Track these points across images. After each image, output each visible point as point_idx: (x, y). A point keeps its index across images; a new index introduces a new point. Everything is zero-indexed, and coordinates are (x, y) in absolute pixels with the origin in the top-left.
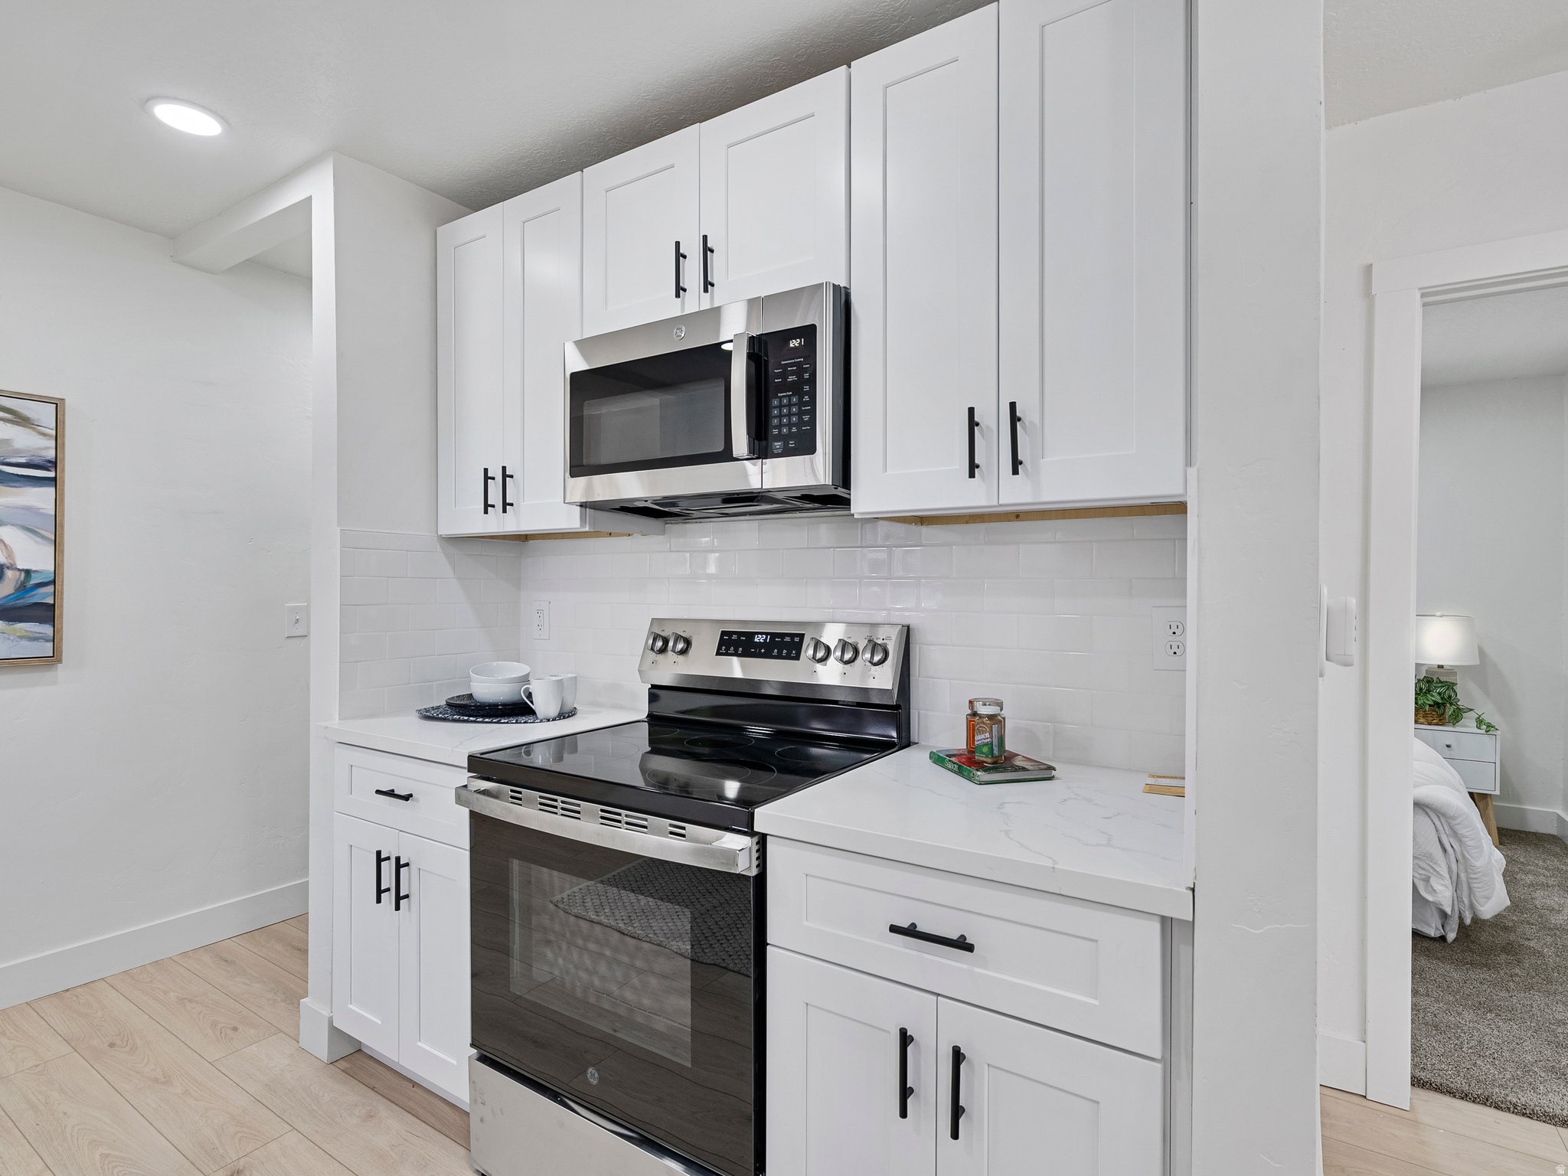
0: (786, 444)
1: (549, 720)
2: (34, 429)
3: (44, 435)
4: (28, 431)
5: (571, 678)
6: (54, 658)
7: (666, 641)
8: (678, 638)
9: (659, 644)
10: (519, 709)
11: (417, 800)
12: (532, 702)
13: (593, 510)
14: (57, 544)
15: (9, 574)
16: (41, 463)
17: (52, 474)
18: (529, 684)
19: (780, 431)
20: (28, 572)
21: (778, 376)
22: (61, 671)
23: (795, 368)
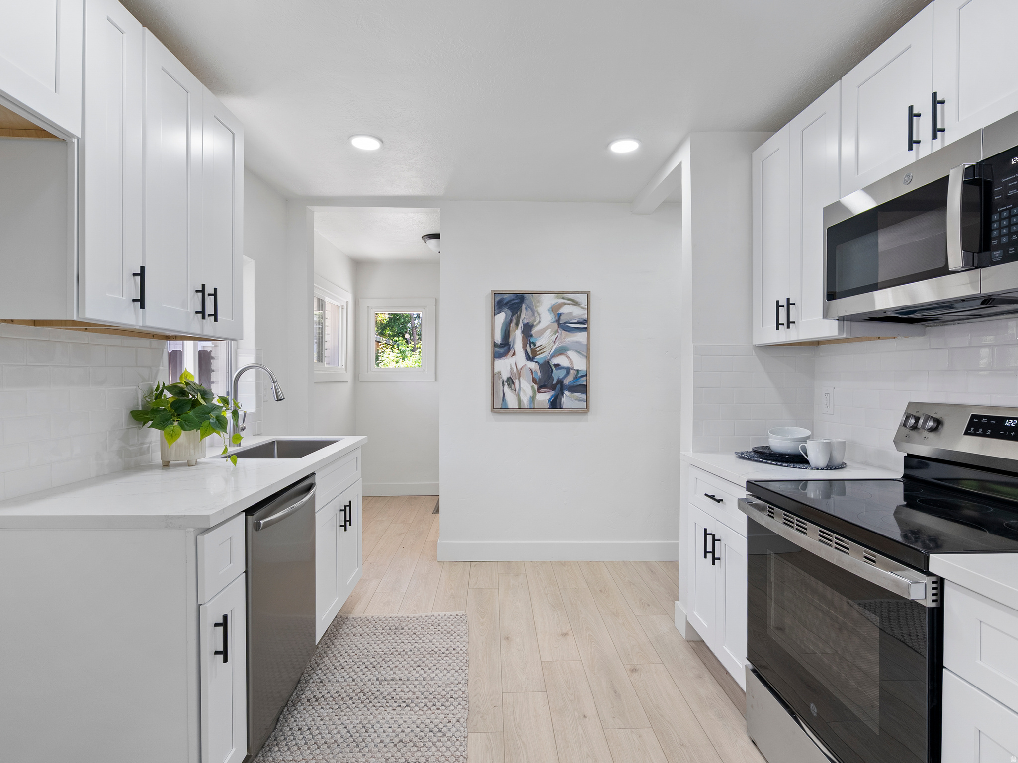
0: (1005, 252)
1: (818, 469)
2: (579, 306)
3: (583, 308)
4: (578, 307)
5: (840, 442)
6: (585, 410)
7: (917, 419)
8: (928, 418)
9: (912, 421)
10: (798, 459)
11: (725, 504)
12: (807, 456)
13: (850, 322)
14: (587, 357)
15: (571, 371)
16: (582, 321)
17: (585, 326)
18: (806, 443)
19: (999, 242)
20: (577, 370)
21: (999, 193)
22: (590, 416)
23: (1009, 185)
